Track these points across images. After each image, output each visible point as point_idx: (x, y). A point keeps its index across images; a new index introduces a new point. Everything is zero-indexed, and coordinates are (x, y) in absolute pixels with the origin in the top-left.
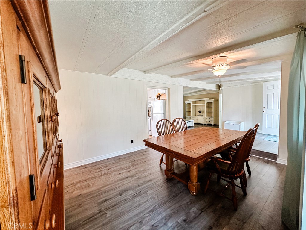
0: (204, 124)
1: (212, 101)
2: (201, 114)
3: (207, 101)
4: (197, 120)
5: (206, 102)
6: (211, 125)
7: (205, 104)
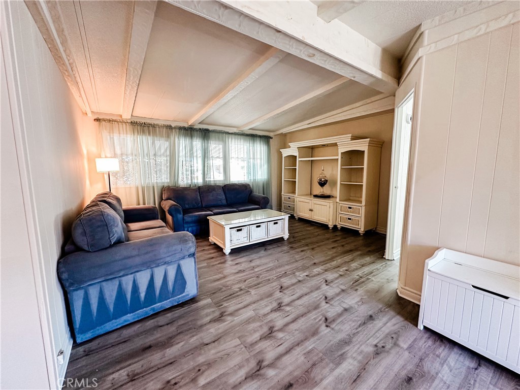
0: (331, 226)
1: (362, 146)
2: (326, 190)
3: (346, 144)
4: (311, 210)
5: (342, 149)
6: (355, 233)
7: (339, 157)
